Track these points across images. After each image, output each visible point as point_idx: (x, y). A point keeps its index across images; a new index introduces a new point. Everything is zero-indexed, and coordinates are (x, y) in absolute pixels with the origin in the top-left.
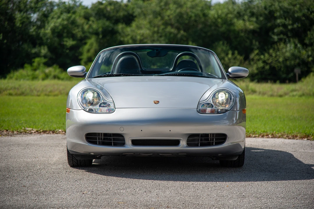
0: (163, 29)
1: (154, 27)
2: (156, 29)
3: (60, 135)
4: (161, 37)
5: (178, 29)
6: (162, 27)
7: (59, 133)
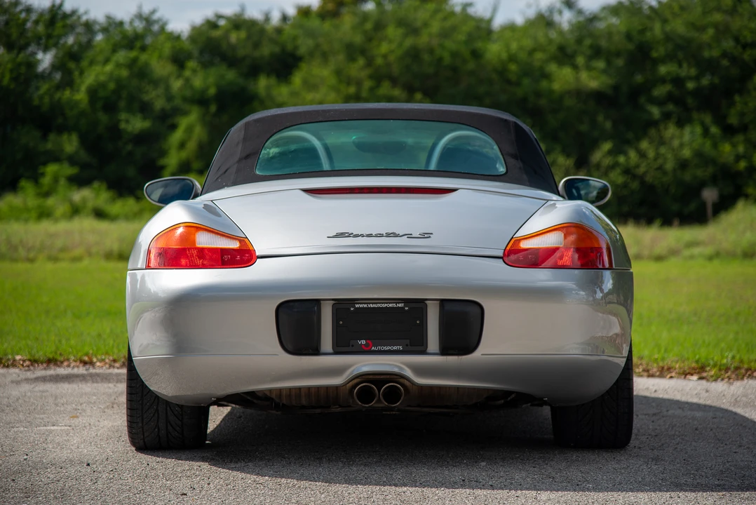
1: (348, 84)
2: (352, 90)
3: (17, 370)
6: (368, 84)
7: (14, 364)
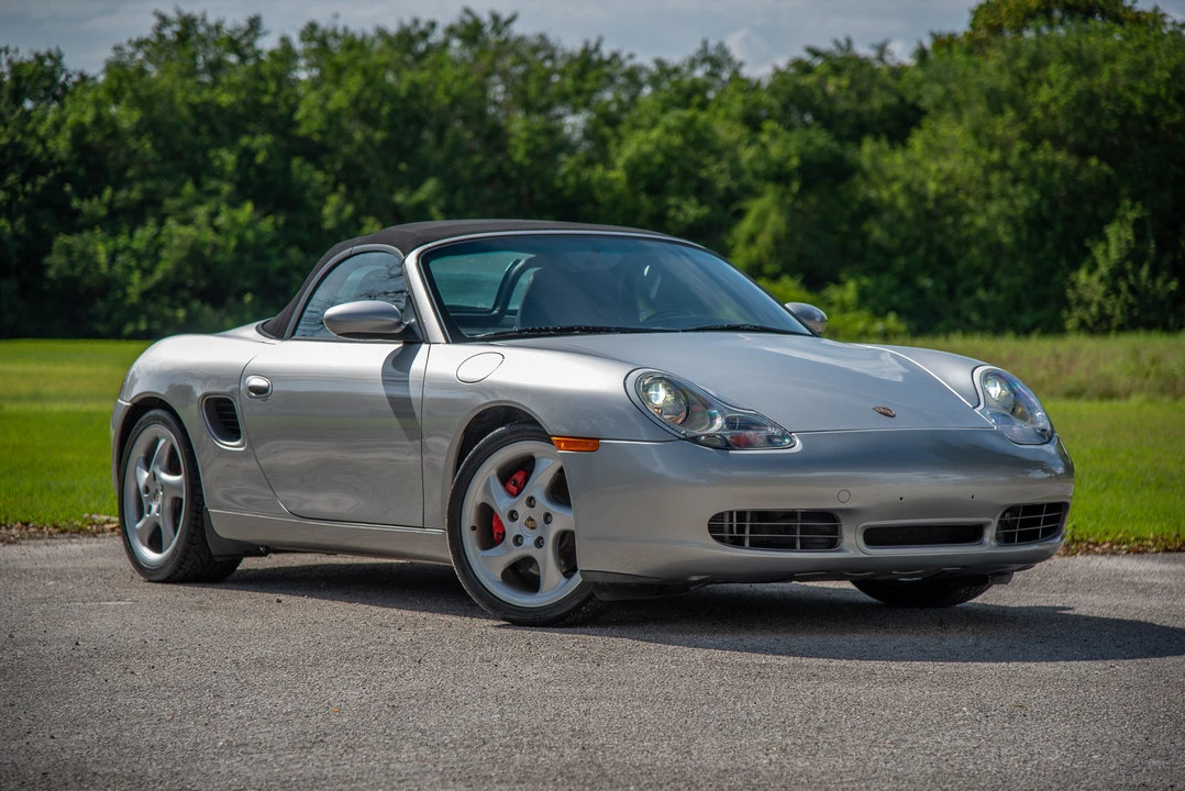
0: (1023, 154)
1: (991, 148)
4: (1015, 181)
5: (1082, 152)
6: (1019, 146)
